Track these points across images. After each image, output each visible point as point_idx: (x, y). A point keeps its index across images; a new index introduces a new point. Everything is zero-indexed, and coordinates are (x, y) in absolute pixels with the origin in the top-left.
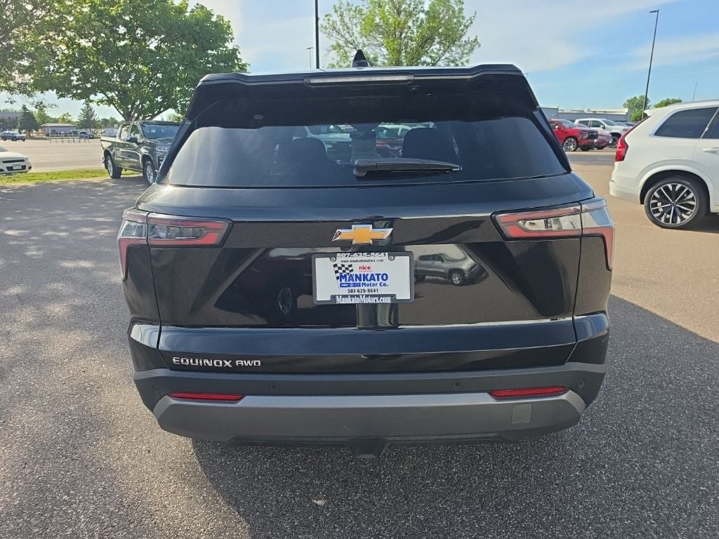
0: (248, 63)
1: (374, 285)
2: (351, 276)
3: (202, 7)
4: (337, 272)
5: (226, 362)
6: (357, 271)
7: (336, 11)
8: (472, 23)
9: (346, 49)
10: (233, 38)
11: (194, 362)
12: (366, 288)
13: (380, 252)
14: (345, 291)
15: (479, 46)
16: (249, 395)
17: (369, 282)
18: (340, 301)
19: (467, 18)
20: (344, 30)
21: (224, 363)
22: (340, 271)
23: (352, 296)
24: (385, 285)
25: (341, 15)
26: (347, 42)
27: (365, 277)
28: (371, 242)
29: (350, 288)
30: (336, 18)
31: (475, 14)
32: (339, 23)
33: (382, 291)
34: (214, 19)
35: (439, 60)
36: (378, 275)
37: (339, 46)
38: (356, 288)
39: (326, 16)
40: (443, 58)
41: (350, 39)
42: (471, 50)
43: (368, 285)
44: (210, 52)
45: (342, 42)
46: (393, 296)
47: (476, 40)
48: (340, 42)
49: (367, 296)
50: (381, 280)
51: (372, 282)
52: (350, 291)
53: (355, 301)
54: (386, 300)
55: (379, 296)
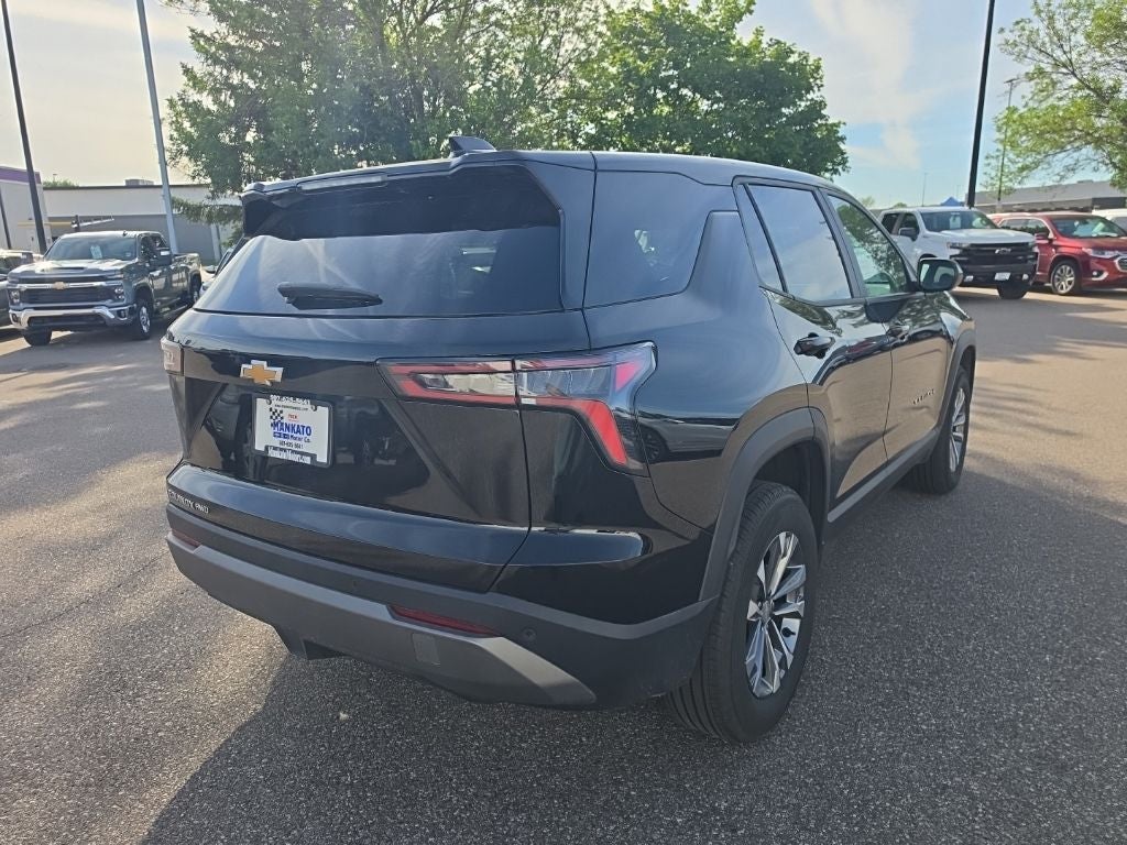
0: (842, 121)
1: (300, 439)
2: (282, 424)
3: (778, 42)
4: (271, 418)
5: (190, 503)
6: (287, 420)
7: (1039, 12)
9: (1054, 76)
10: (822, 86)
12: (293, 442)
13: (304, 398)
14: (276, 442)
17: (295, 435)
18: (273, 454)
20: (1052, 42)
22: (274, 417)
23: (281, 449)
24: (308, 441)
25: (1051, 18)
26: (1057, 64)
27: (293, 428)
28: (268, 383)
29: (281, 440)
30: (1039, 25)
32: (1043, 33)
33: (305, 448)
34: (793, 59)
36: (303, 427)
37: (1041, 72)
38: (285, 440)
39: (1017, 23)
41: (1063, 58)
43: (295, 438)
44: (784, 110)
46: (313, 457)
48: (1042, 65)
49: (293, 452)
50: (305, 435)
51: (298, 435)
52: (281, 443)
53: (283, 456)
54: (307, 460)
55: (303, 454)
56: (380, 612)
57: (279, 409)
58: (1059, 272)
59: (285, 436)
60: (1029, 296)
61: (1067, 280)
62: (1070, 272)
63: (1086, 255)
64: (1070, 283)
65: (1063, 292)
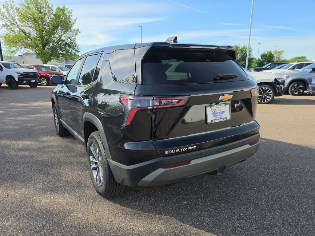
4: (212, 112)
5: (185, 149)
6: (217, 111)
8: (75, 22)
11: (174, 151)
12: (220, 116)
15: (80, 32)
16: (192, 160)
18: (214, 122)
19: (73, 20)
21: (184, 150)
22: (213, 111)
24: (224, 115)
25: (8, 10)
27: (219, 112)
28: (228, 100)
29: (216, 117)
31: (76, 18)
32: (6, 14)
33: (224, 117)
35: (62, 37)
36: (222, 111)
38: (217, 117)
40: (64, 36)
42: (76, 34)
45: (9, 23)
46: (226, 118)
47: (78, 30)
49: (220, 119)
50: (223, 113)
51: (221, 114)
52: (216, 118)
53: (218, 121)
54: (225, 120)
55: (223, 118)
56: (248, 146)
57: (215, 109)
58: (42, 80)
59: (217, 116)
60: (38, 86)
61: (45, 82)
62: (45, 80)
63: (48, 75)
64: (45, 83)
65: (44, 85)
